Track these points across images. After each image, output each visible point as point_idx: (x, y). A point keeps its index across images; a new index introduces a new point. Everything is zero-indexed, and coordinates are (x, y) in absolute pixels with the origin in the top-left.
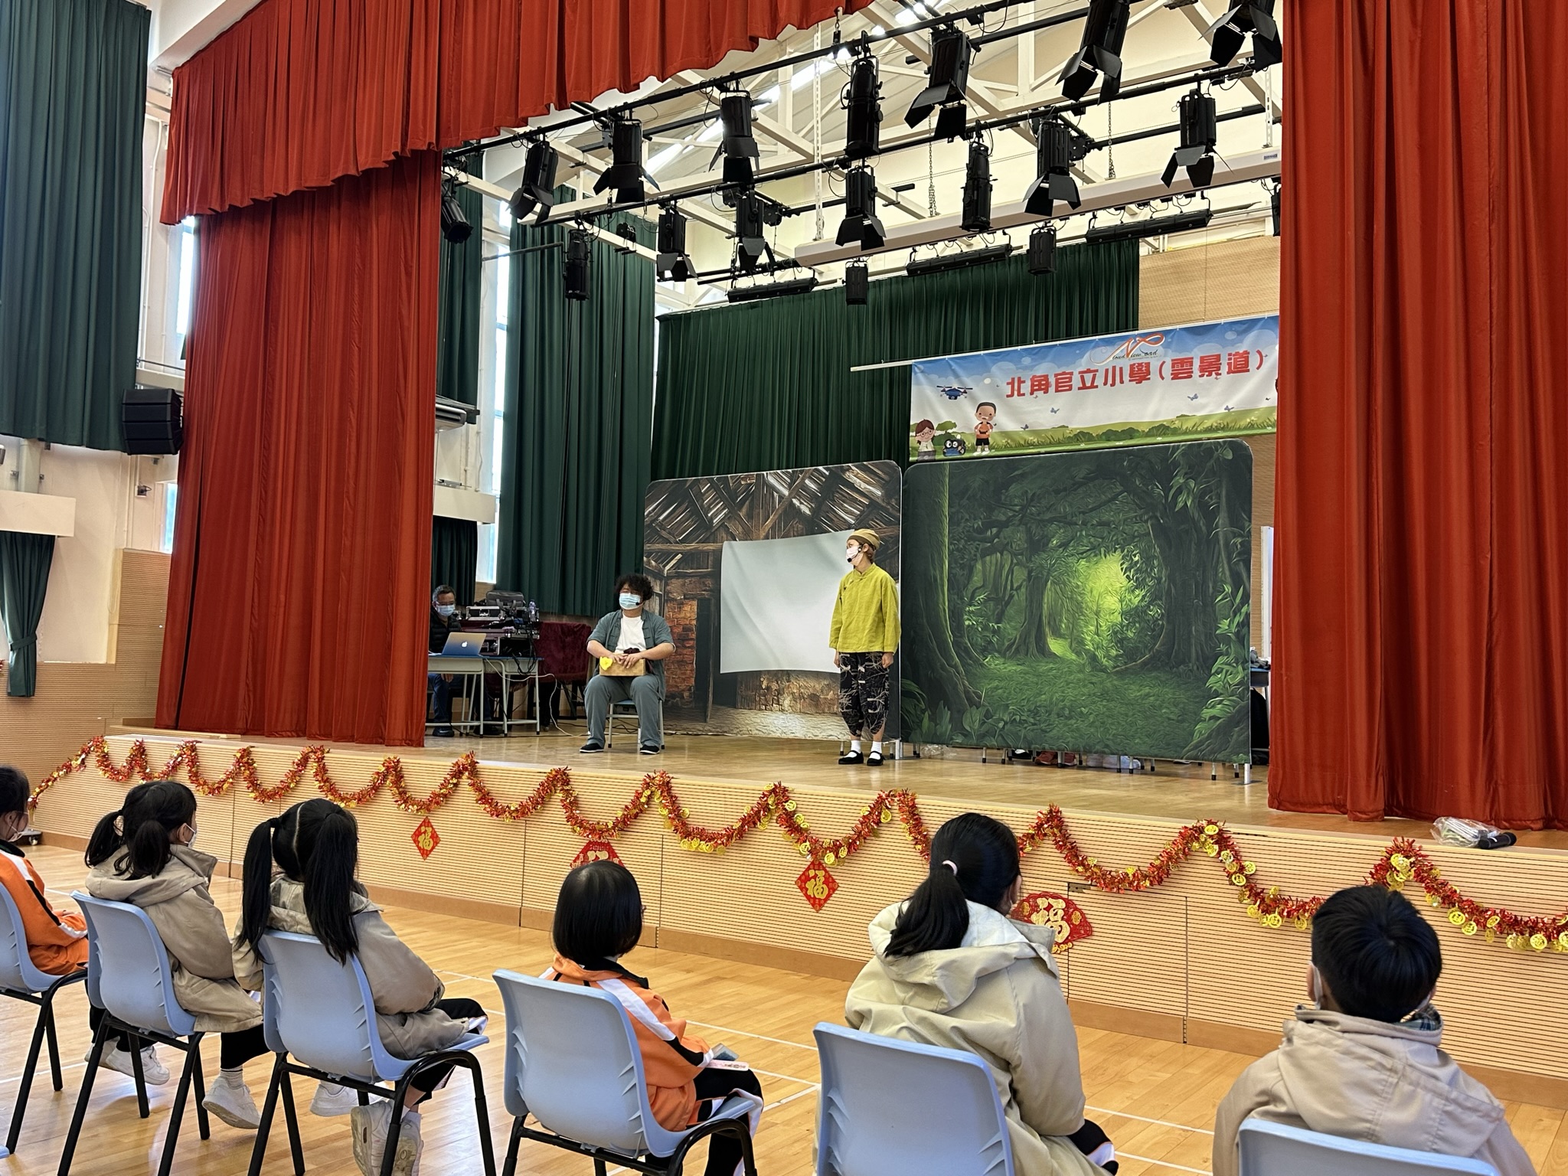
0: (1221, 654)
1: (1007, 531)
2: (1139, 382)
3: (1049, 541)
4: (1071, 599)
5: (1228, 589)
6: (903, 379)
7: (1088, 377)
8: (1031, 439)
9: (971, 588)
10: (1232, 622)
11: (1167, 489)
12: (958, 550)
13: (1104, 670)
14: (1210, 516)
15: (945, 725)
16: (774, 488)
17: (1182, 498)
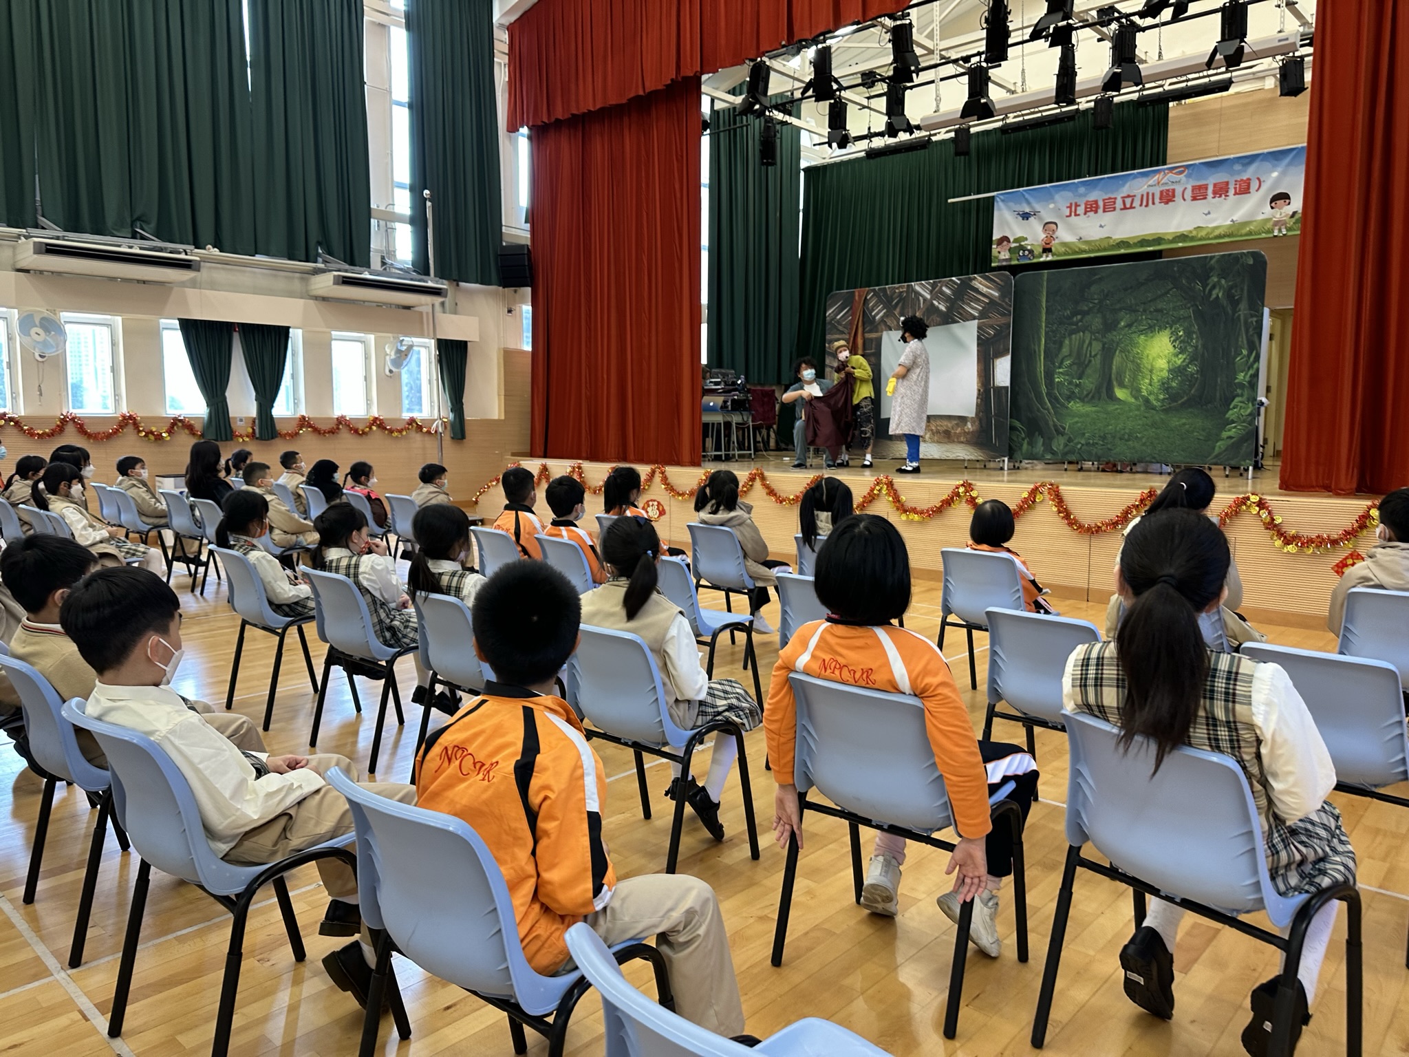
0: (1238, 395)
1: (1088, 318)
2: (1167, 203)
3: (1119, 323)
4: (1133, 362)
5: (1245, 352)
6: (987, 208)
7: (1128, 201)
8: (1084, 247)
9: (1060, 356)
10: (1246, 374)
11: (1204, 287)
12: (1053, 331)
13: (1154, 408)
14: (1235, 303)
15: (1039, 448)
16: (920, 294)
17: (1215, 292)
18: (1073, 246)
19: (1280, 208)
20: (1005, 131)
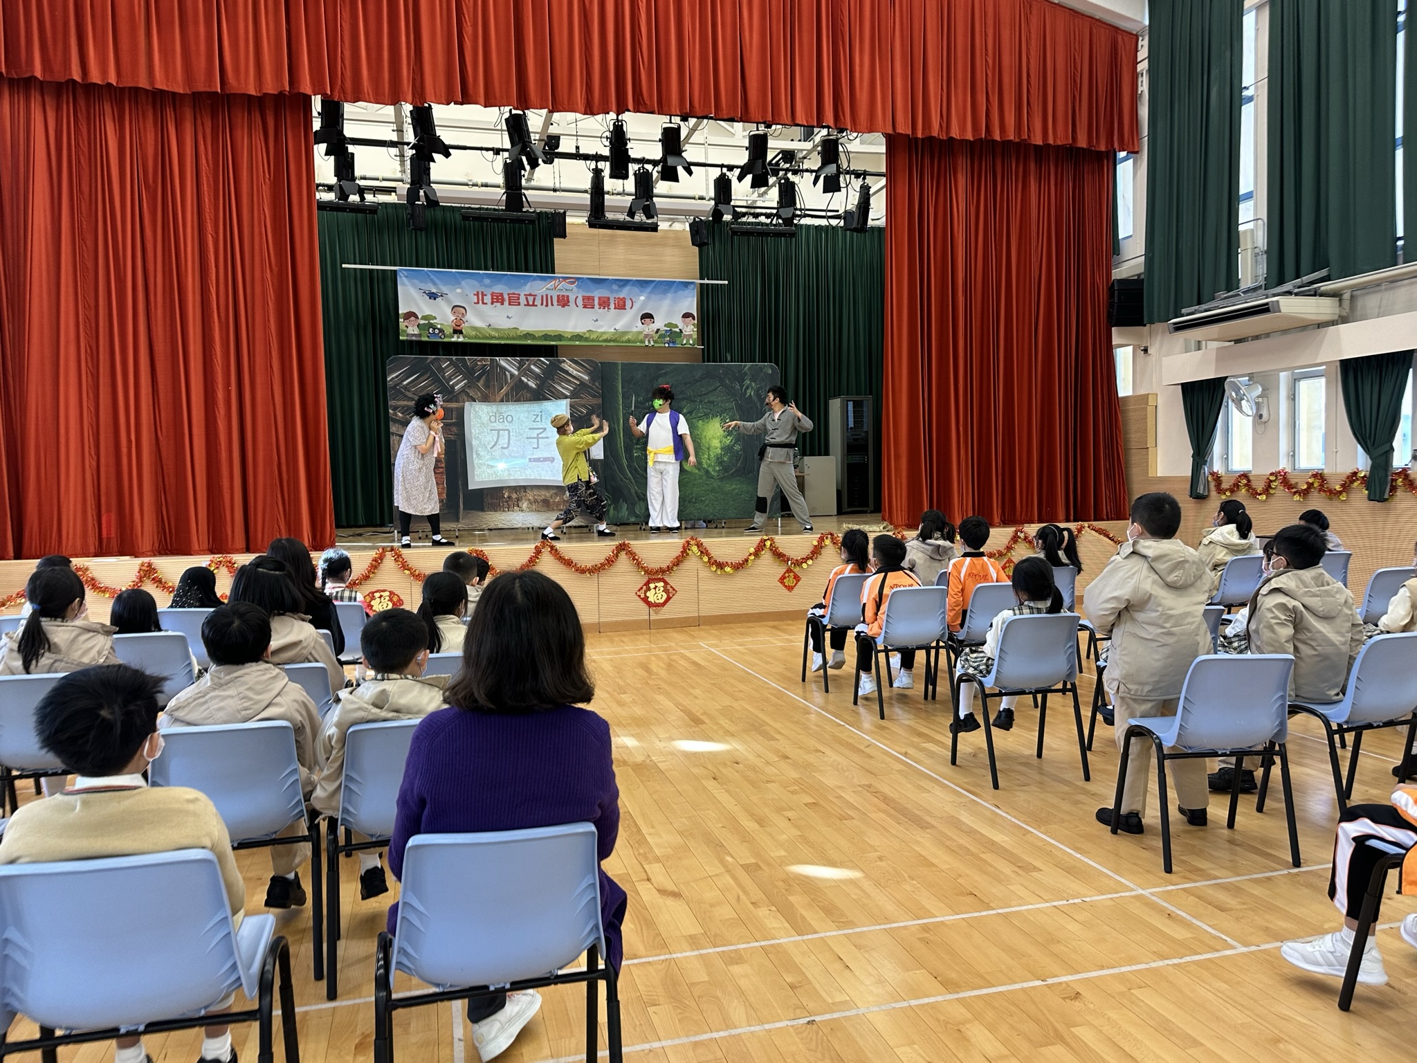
2: (563, 306)
6: (391, 279)
7: (530, 299)
8: (494, 334)
11: (742, 387)
15: (624, 512)
16: (506, 369)
17: (748, 391)
18: (482, 331)
19: (648, 325)
20: (465, 218)
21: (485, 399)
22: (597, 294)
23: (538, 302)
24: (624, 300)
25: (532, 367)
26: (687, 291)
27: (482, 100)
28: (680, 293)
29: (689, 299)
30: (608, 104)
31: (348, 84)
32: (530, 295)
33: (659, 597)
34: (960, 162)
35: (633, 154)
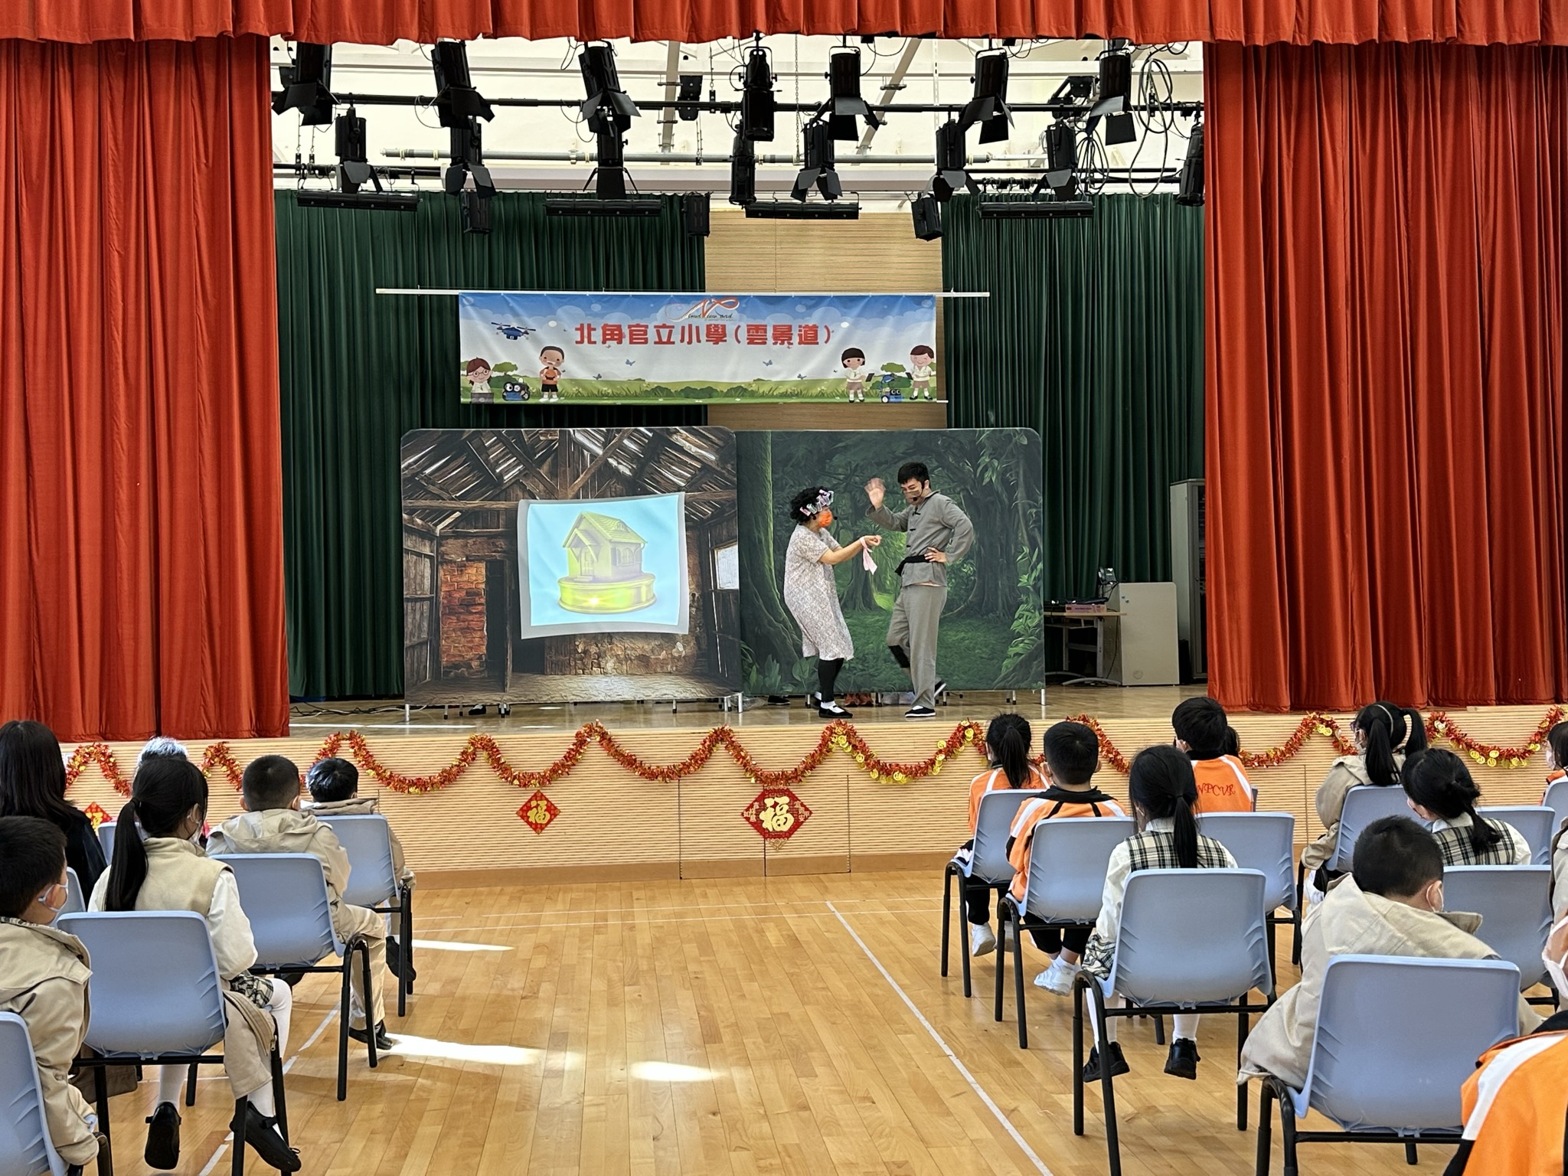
0: (1022, 603)
2: (716, 343)
5: (1026, 550)
7: (664, 333)
8: (606, 389)
10: (1030, 576)
11: (975, 467)
14: (1011, 490)
15: (775, 677)
16: (584, 447)
17: (987, 475)
18: (588, 386)
19: (855, 368)
20: (551, 211)
21: (551, 494)
22: (771, 320)
23: (676, 337)
24: (815, 329)
25: (626, 442)
26: (919, 313)
27: (527, 31)
28: (908, 314)
29: (924, 324)
30: (724, 24)
31: (322, 16)
32: (664, 326)
33: (781, 822)
34: (1337, 81)
35: (778, 99)
